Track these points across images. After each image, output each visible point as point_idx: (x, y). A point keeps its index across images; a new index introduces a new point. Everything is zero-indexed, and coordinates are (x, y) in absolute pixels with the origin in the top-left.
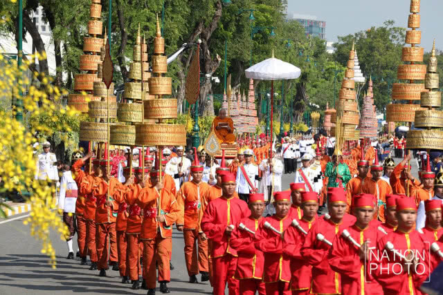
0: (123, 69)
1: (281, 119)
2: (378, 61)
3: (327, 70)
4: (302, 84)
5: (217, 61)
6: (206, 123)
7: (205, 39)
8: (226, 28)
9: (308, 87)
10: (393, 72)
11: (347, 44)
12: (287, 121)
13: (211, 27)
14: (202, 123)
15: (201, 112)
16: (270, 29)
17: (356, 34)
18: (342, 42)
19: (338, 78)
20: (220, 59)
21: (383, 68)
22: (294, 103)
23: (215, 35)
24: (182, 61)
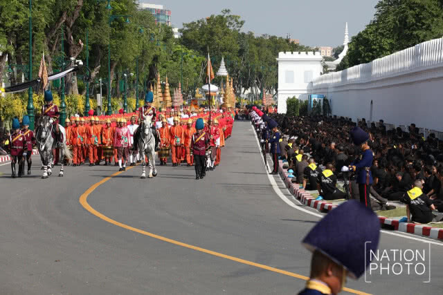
1: (136, 96)
2: (218, 45)
3: (175, 52)
4: (154, 65)
5: (80, 45)
6: (72, 101)
7: (69, 26)
8: (87, 16)
9: (159, 67)
10: (230, 54)
11: (191, 30)
12: (142, 98)
13: (73, 15)
14: (68, 101)
15: (67, 91)
16: (125, 17)
17: (198, 22)
18: (186, 28)
19: (184, 59)
20: (83, 44)
22: (147, 82)
23: (77, 23)
24: (48, 46)
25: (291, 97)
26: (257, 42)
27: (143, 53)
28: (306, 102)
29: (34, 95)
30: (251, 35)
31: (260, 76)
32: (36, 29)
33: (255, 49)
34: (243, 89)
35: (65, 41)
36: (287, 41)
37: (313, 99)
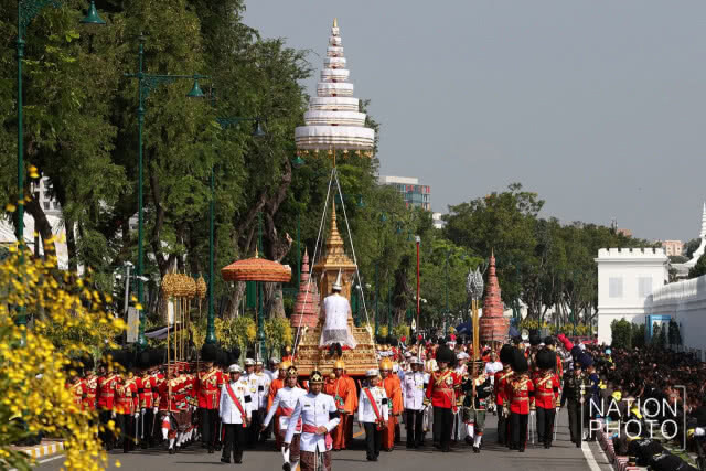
0: (160, 257)
1: (376, 320)
2: (503, 238)
3: (436, 251)
4: (403, 270)
5: (287, 242)
6: (274, 328)
7: (270, 213)
8: (298, 197)
9: (412, 275)
10: (523, 253)
11: (461, 216)
12: (384, 323)
13: (277, 196)
14: (269, 329)
15: (267, 313)
16: (358, 198)
17: (472, 203)
18: (454, 214)
19: (451, 261)
20: (291, 240)
21: (509, 247)
22: (393, 297)
23: (283, 208)
24: (239, 244)
25: (619, 319)
26: (565, 233)
27: (386, 252)
28: (643, 327)
29: (217, 319)
30: (555, 221)
31: (570, 286)
32: (219, 219)
33: (561, 245)
34: (543, 308)
35: (264, 237)
36: (612, 231)
37: (653, 322)
